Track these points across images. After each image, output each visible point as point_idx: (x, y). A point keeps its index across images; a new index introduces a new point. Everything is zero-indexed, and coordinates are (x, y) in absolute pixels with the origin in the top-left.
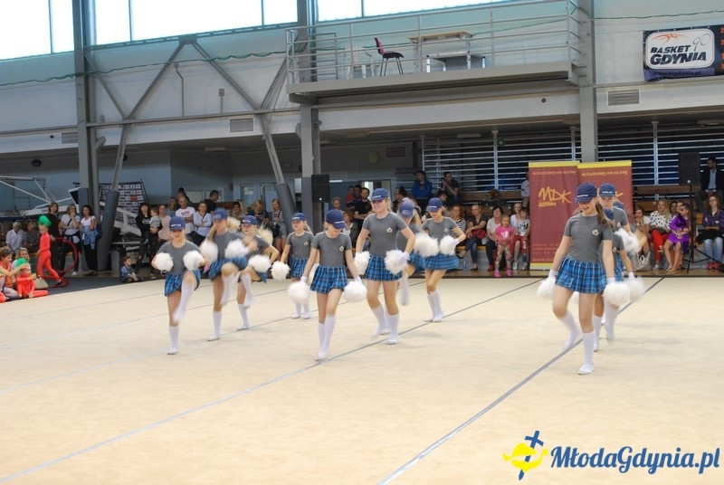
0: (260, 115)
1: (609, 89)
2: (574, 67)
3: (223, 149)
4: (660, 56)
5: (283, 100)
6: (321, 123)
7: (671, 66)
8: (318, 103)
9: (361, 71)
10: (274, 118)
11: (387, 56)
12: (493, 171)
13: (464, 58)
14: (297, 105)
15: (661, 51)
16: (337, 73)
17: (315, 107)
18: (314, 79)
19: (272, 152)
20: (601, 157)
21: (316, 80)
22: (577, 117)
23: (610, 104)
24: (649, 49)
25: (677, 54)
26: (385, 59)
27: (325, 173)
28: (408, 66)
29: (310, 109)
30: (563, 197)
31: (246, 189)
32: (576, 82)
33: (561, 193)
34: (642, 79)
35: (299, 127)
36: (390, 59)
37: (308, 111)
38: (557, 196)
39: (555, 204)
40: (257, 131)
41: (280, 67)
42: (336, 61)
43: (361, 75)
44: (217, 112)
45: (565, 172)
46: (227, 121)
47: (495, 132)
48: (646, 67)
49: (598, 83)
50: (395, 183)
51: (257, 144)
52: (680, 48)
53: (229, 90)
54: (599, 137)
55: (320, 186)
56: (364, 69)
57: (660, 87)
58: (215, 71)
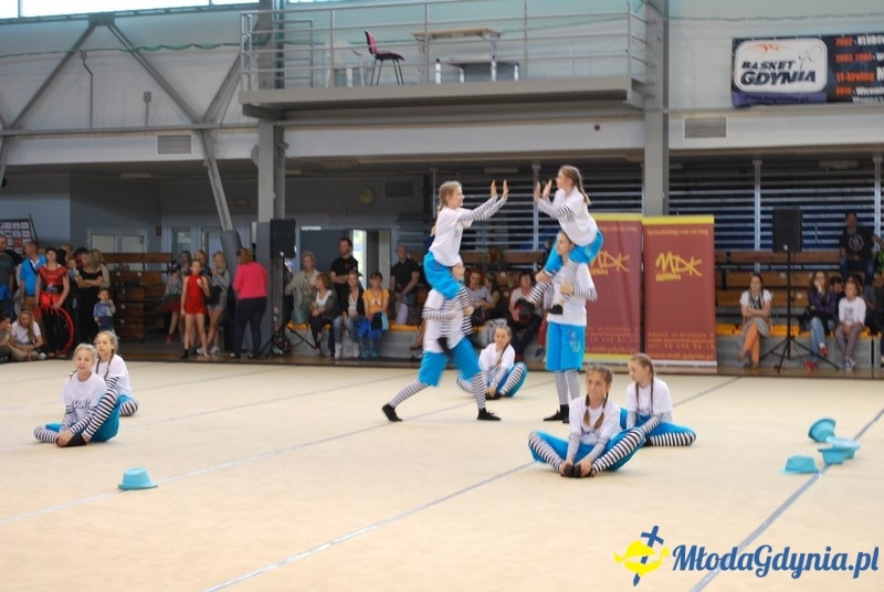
0: (202, 132)
1: (687, 116)
2: (635, 84)
3: (147, 176)
4: (752, 73)
5: (233, 111)
6: (287, 145)
7: (768, 88)
8: (284, 118)
9: (345, 75)
10: (222, 136)
11: (381, 57)
12: (531, 223)
13: (488, 65)
14: (254, 120)
15: (755, 66)
16: (312, 78)
17: (280, 123)
18: (279, 85)
19: (217, 185)
20: (673, 208)
21: (283, 87)
22: (641, 152)
23: (686, 136)
24: (739, 64)
25: (777, 72)
26: (379, 62)
27: (290, 217)
28: (411, 73)
29: (272, 127)
30: (617, 263)
31: (181, 235)
32: (639, 105)
33: (616, 257)
34: (729, 104)
35: (256, 150)
36: (386, 62)
37: (269, 129)
38: (609, 261)
39: (607, 272)
40: (195, 153)
41: (231, 64)
42: (311, 60)
43: (344, 82)
44: (140, 124)
45: (622, 229)
46: (155, 138)
47: (536, 168)
48: (734, 88)
49: (672, 106)
50: (396, 234)
51: (196, 171)
52: (781, 65)
53: (158, 93)
54: (671, 181)
55: (281, 234)
56: (349, 73)
57: (754, 116)
58: (140, 66)
